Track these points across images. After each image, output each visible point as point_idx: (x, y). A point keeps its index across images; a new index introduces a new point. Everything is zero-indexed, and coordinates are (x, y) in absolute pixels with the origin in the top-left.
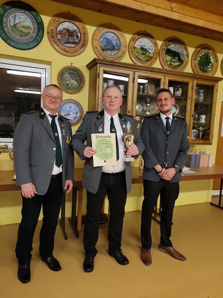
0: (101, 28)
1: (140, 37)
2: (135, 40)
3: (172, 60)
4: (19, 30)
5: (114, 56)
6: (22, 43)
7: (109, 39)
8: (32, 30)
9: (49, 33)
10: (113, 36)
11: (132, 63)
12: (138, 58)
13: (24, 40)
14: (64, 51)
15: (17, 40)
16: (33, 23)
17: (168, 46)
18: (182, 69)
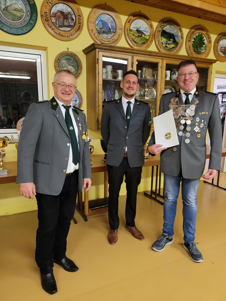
0: (96, 9)
1: (135, 18)
2: (131, 22)
3: (168, 42)
4: (11, 13)
5: (110, 40)
6: (15, 27)
7: (104, 21)
8: (25, 12)
9: (43, 15)
10: (108, 18)
11: (129, 47)
12: (134, 41)
13: (17, 24)
14: (59, 35)
15: (10, 24)
16: (25, 5)
17: (164, 27)
18: (177, 51)
